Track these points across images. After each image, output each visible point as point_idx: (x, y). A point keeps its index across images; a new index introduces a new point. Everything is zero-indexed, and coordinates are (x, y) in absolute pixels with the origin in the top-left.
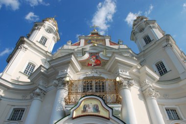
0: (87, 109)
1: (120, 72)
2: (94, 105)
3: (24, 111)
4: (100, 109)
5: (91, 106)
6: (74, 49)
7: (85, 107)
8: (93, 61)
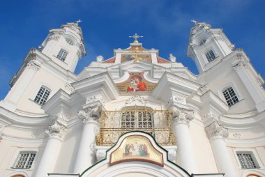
0: (131, 150)
1: (174, 100)
2: (141, 146)
3: (35, 155)
4: (150, 151)
5: (136, 147)
6: (107, 68)
7: (127, 148)
8: (135, 84)
